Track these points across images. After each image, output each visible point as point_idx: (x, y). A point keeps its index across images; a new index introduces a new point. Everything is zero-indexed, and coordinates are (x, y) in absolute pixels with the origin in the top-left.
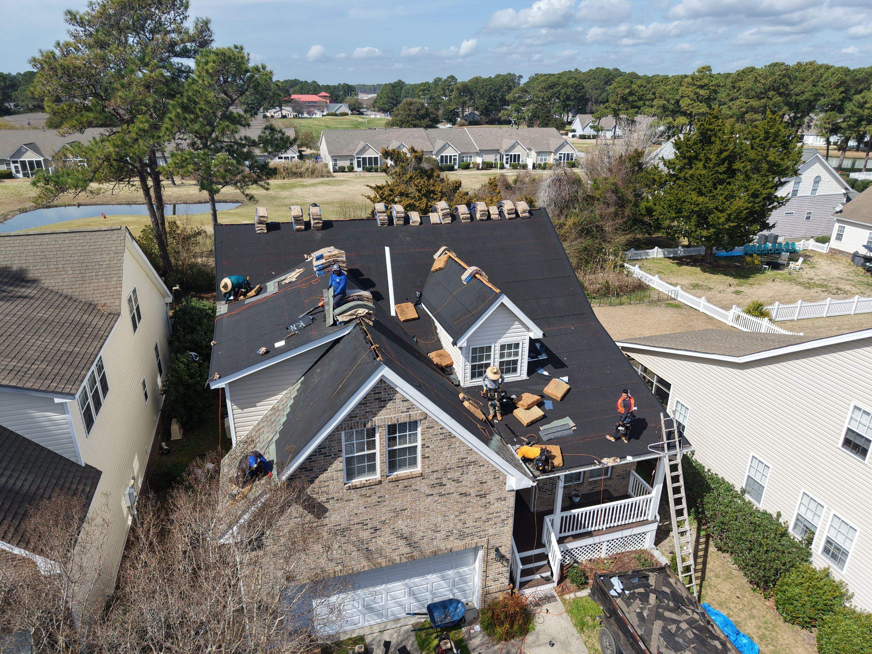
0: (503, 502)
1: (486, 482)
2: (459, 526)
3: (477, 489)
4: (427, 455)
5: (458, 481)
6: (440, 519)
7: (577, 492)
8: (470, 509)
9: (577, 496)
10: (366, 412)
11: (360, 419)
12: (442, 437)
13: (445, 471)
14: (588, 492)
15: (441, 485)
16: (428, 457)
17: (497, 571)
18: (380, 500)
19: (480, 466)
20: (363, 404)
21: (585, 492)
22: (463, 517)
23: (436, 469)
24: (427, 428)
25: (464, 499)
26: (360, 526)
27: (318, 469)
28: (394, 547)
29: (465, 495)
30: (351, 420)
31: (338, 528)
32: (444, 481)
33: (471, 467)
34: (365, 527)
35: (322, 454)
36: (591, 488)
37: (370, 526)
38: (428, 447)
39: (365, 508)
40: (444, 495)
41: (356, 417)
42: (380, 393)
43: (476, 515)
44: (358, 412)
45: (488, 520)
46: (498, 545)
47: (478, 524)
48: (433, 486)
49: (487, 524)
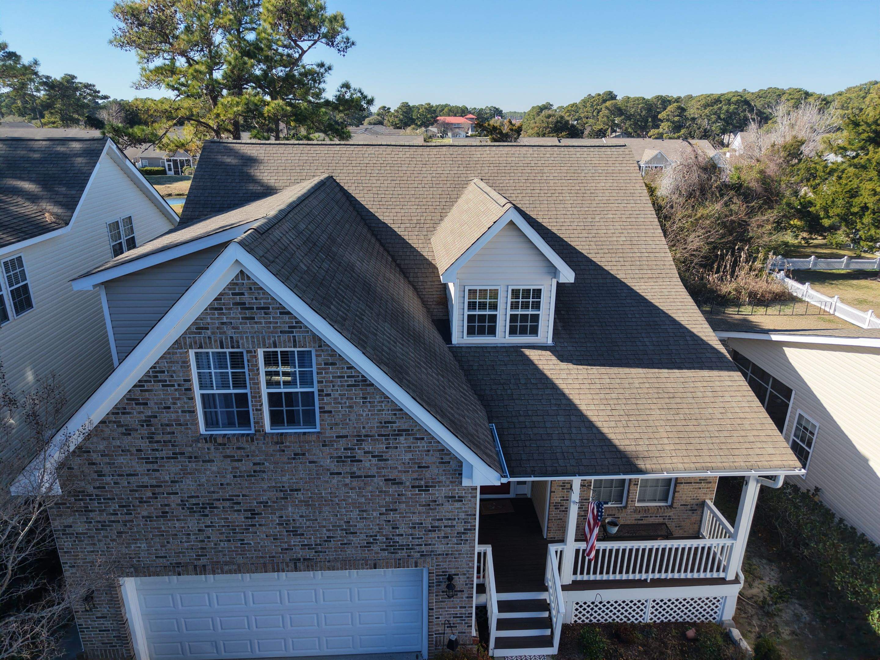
0: (458, 505)
1: (428, 467)
2: (387, 530)
3: (415, 476)
4: (327, 408)
5: (380, 458)
6: (355, 514)
7: (614, 520)
8: (403, 506)
9: (614, 524)
10: (223, 323)
11: (213, 333)
12: (351, 381)
13: (360, 439)
14: (634, 522)
15: (354, 460)
16: (330, 412)
17: (452, 611)
18: (258, 468)
19: (417, 439)
20: (216, 309)
21: (629, 522)
22: (391, 516)
23: (343, 432)
24: (326, 364)
25: (392, 489)
26: (227, 504)
27: (156, 403)
28: (285, 546)
29: (394, 482)
30: (200, 333)
31: (194, 501)
32: (359, 454)
33: (402, 438)
34: (236, 507)
35: (160, 381)
36: (638, 517)
37: (243, 507)
38: (329, 395)
39: (235, 477)
40: (360, 477)
41: (207, 329)
42: (243, 294)
43: (416, 518)
44: (209, 320)
45: (434, 529)
46: (453, 571)
47: (417, 533)
48: (340, 460)
49: (433, 535)
